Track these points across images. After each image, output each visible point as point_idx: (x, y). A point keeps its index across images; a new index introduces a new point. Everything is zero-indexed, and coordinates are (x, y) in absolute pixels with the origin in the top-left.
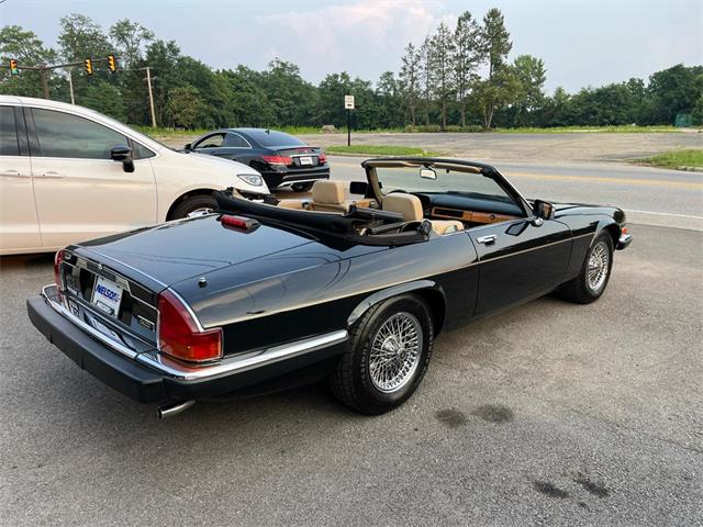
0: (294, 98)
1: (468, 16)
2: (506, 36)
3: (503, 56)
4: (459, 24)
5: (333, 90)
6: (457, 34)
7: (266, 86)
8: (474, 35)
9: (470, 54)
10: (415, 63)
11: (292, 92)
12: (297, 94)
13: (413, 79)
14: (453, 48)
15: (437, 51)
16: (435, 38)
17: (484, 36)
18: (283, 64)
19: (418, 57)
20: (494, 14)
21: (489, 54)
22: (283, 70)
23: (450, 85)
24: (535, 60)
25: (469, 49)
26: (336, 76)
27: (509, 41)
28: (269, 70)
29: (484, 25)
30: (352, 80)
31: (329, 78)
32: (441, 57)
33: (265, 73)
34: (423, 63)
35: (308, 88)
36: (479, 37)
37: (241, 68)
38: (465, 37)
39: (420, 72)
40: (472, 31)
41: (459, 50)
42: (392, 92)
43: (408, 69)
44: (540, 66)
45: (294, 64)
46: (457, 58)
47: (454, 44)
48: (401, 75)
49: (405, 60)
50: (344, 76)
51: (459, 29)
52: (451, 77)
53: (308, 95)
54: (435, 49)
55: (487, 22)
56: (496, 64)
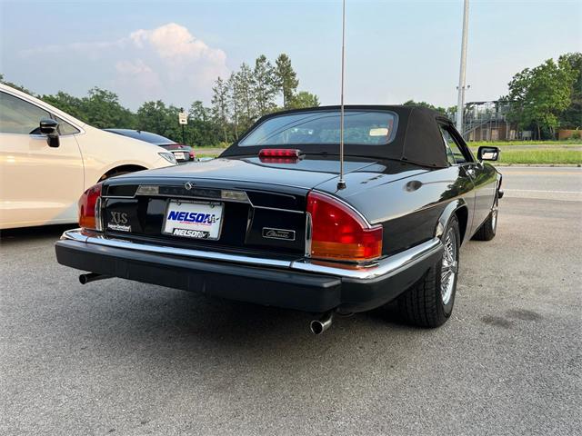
0: (114, 121)
1: (263, 59)
2: (294, 75)
3: (292, 90)
4: (257, 65)
5: (149, 115)
6: (256, 72)
7: (86, 110)
8: (269, 73)
9: (268, 88)
10: (224, 93)
11: (112, 116)
12: (117, 118)
13: (223, 106)
14: (253, 82)
15: (242, 84)
16: (239, 74)
17: (277, 74)
18: (102, 92)
19: (227, 89)
20: (283, 58)
21: (282, 88)
22: (103, 97)
23: (254, 111)
24: (312, 96)
25: (266, 83)
26: (153, 104)
27: (296, 79)
28: (89, 96)
29: (276, 66)
30: (167, 107)
31: (146, 105)
32: (245, 88)
33: (85, 99)
34: (230, 93)
35: (127, 113)
36: (273, 75)
37: (61, 95)
38: (263, 74)
39: (228, 100)
40: (267, 70)
41: (258, 84)
42: (202, 118)
43: (219, 98)
44: (316, 100)
45: (113, 92)
46: (257, 90)
47: (254, 79)
48: (213, 102)
49: (215, 90)
50: (160, 103)
51: (258, 67)
52: (254, 104)
53: (127, 119)
54: (239, 83)
55: (279, 64)
56: (288, 96)
